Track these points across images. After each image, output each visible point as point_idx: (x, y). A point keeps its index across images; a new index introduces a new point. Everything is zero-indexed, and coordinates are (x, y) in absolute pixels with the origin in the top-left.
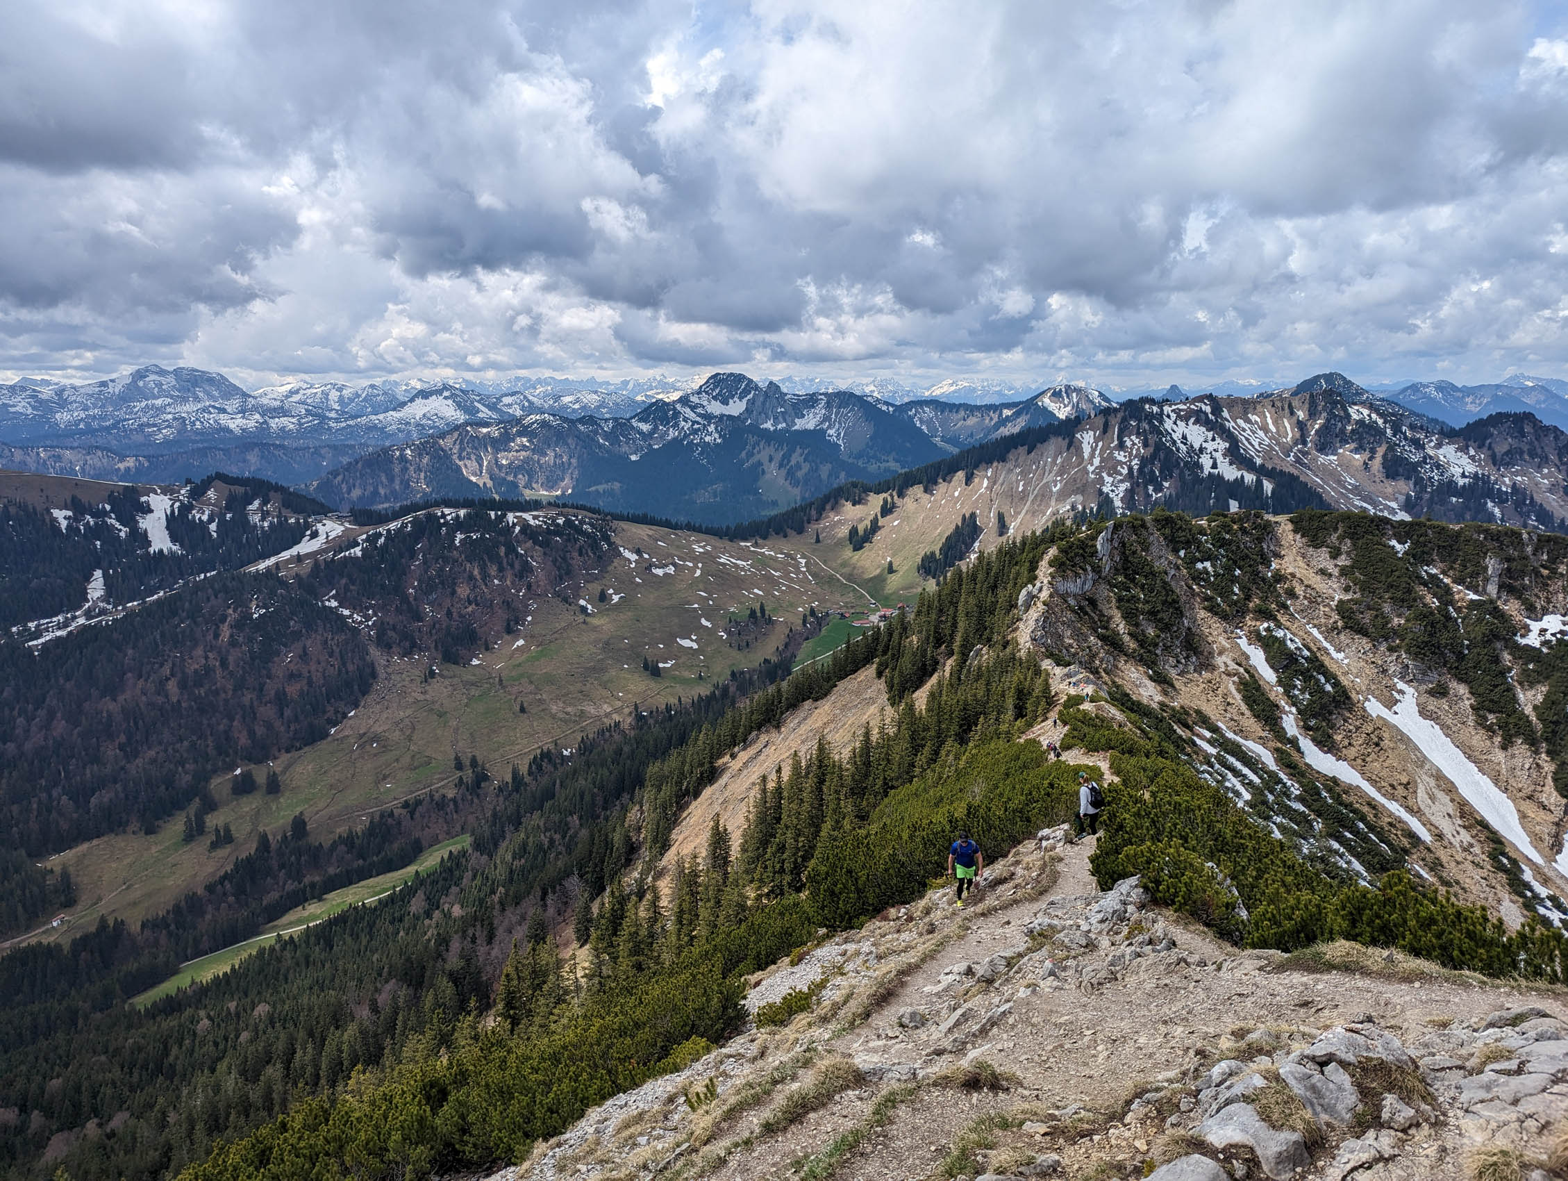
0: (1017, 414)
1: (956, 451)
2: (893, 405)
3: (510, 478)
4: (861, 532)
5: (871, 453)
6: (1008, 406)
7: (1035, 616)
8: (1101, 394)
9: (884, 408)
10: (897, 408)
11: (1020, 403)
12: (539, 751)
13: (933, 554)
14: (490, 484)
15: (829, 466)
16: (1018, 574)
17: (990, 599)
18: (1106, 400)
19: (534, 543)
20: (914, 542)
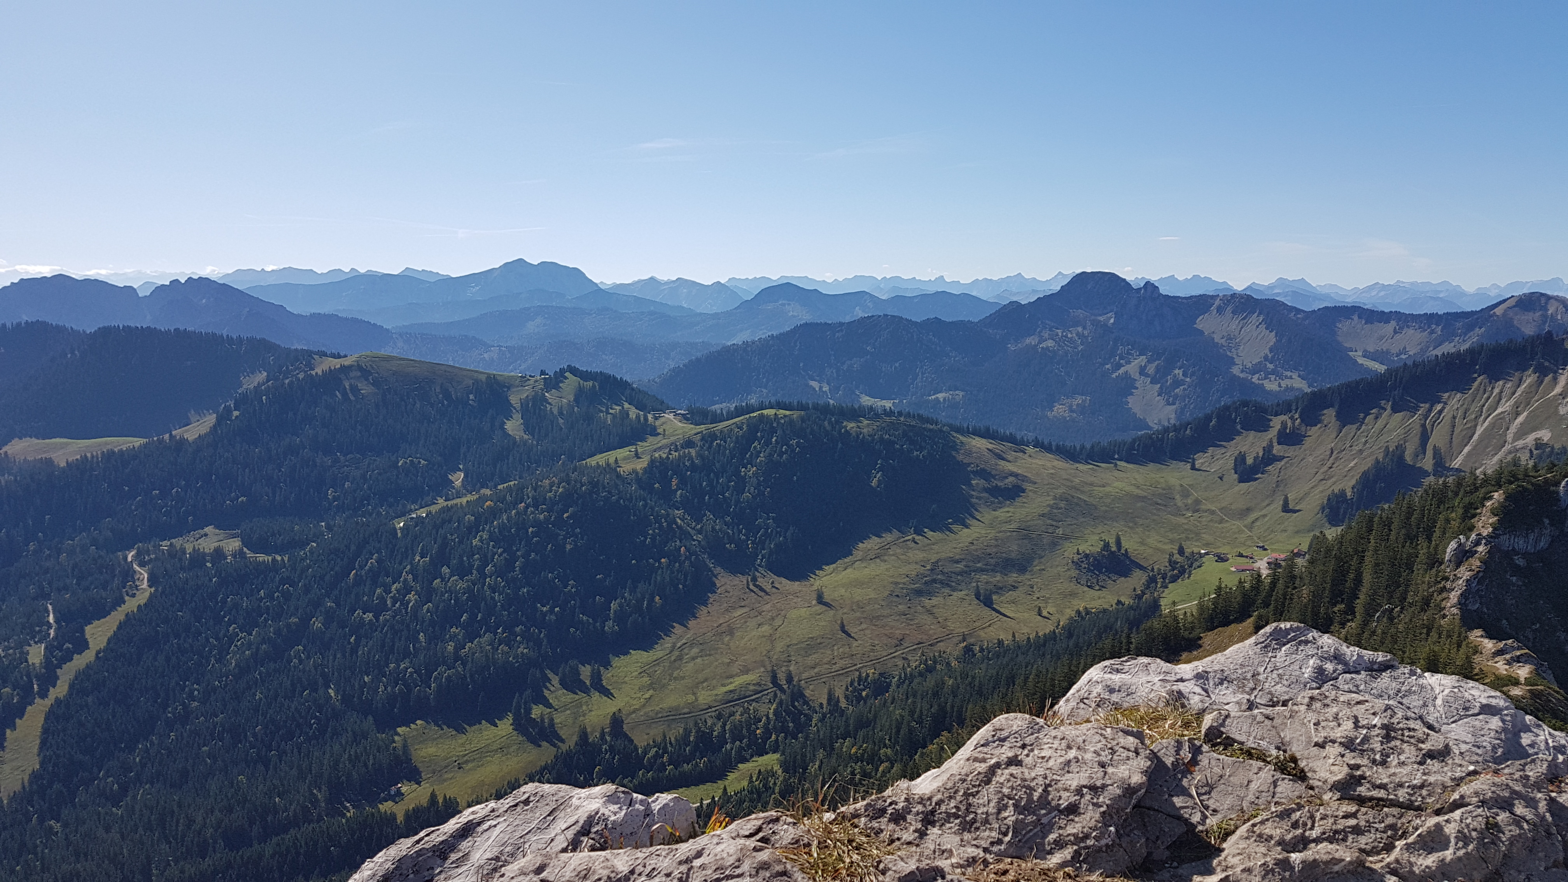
0: (1468, 328)
1: (1381, 368)
2: (1301, 311)
4: (1250, 461)
5: (1271, 366)
7: (1467, 575)
10: (1310, 315)
11: (1474, 313)
12: (857, 674)
13: (1343, 493)
16: (1448, 521)
17: (1408, 549)
20: (1319, 476)
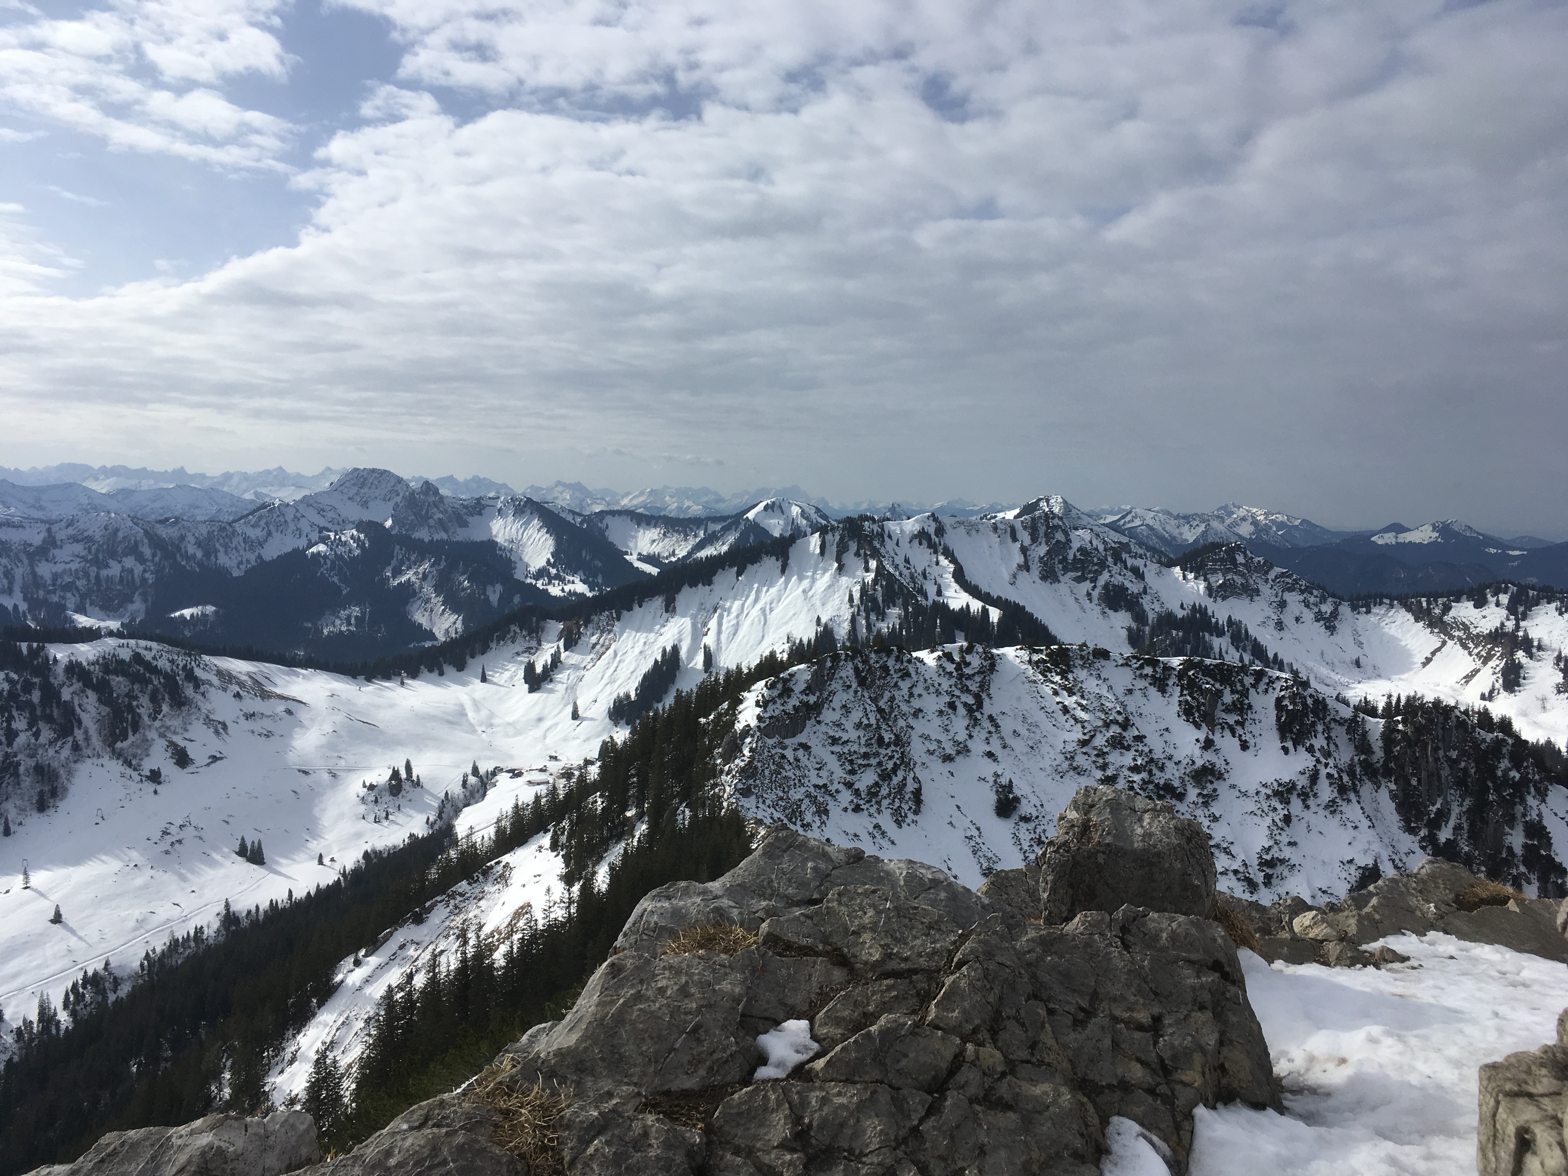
0: (726, 530)
1: (654, 571)
2: (580, 515)
3: (55, 599)
4: (539, 669)
5: (553, 571)
6: (715, 519)
7: (740, 765)
8: (818, 510)
9: (570, 518)
10: (588, 519)
11: (729, 517)
12: (80, 976)
13: (628, 696)
14: (23, 606)
15: (499, 588)
18: (825, 517)
19: (85, 685)
20: (604, 681)
